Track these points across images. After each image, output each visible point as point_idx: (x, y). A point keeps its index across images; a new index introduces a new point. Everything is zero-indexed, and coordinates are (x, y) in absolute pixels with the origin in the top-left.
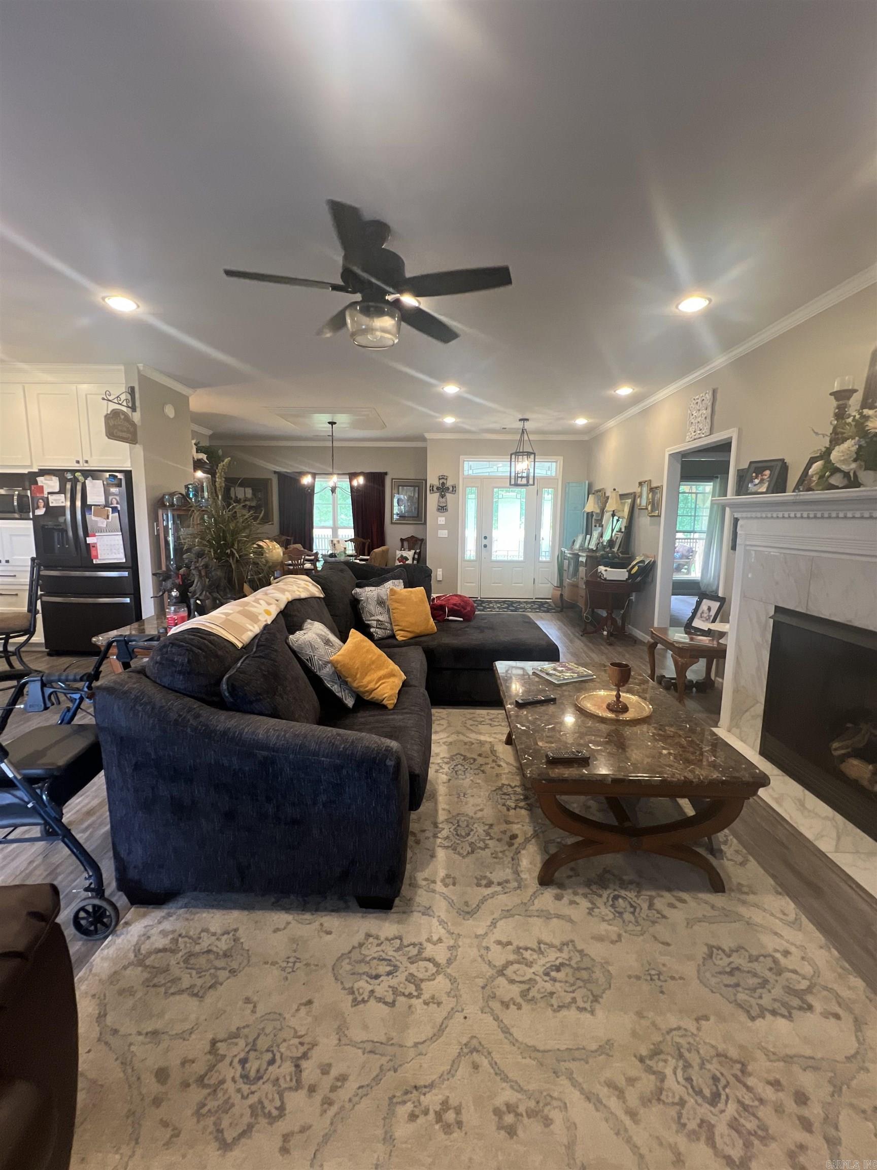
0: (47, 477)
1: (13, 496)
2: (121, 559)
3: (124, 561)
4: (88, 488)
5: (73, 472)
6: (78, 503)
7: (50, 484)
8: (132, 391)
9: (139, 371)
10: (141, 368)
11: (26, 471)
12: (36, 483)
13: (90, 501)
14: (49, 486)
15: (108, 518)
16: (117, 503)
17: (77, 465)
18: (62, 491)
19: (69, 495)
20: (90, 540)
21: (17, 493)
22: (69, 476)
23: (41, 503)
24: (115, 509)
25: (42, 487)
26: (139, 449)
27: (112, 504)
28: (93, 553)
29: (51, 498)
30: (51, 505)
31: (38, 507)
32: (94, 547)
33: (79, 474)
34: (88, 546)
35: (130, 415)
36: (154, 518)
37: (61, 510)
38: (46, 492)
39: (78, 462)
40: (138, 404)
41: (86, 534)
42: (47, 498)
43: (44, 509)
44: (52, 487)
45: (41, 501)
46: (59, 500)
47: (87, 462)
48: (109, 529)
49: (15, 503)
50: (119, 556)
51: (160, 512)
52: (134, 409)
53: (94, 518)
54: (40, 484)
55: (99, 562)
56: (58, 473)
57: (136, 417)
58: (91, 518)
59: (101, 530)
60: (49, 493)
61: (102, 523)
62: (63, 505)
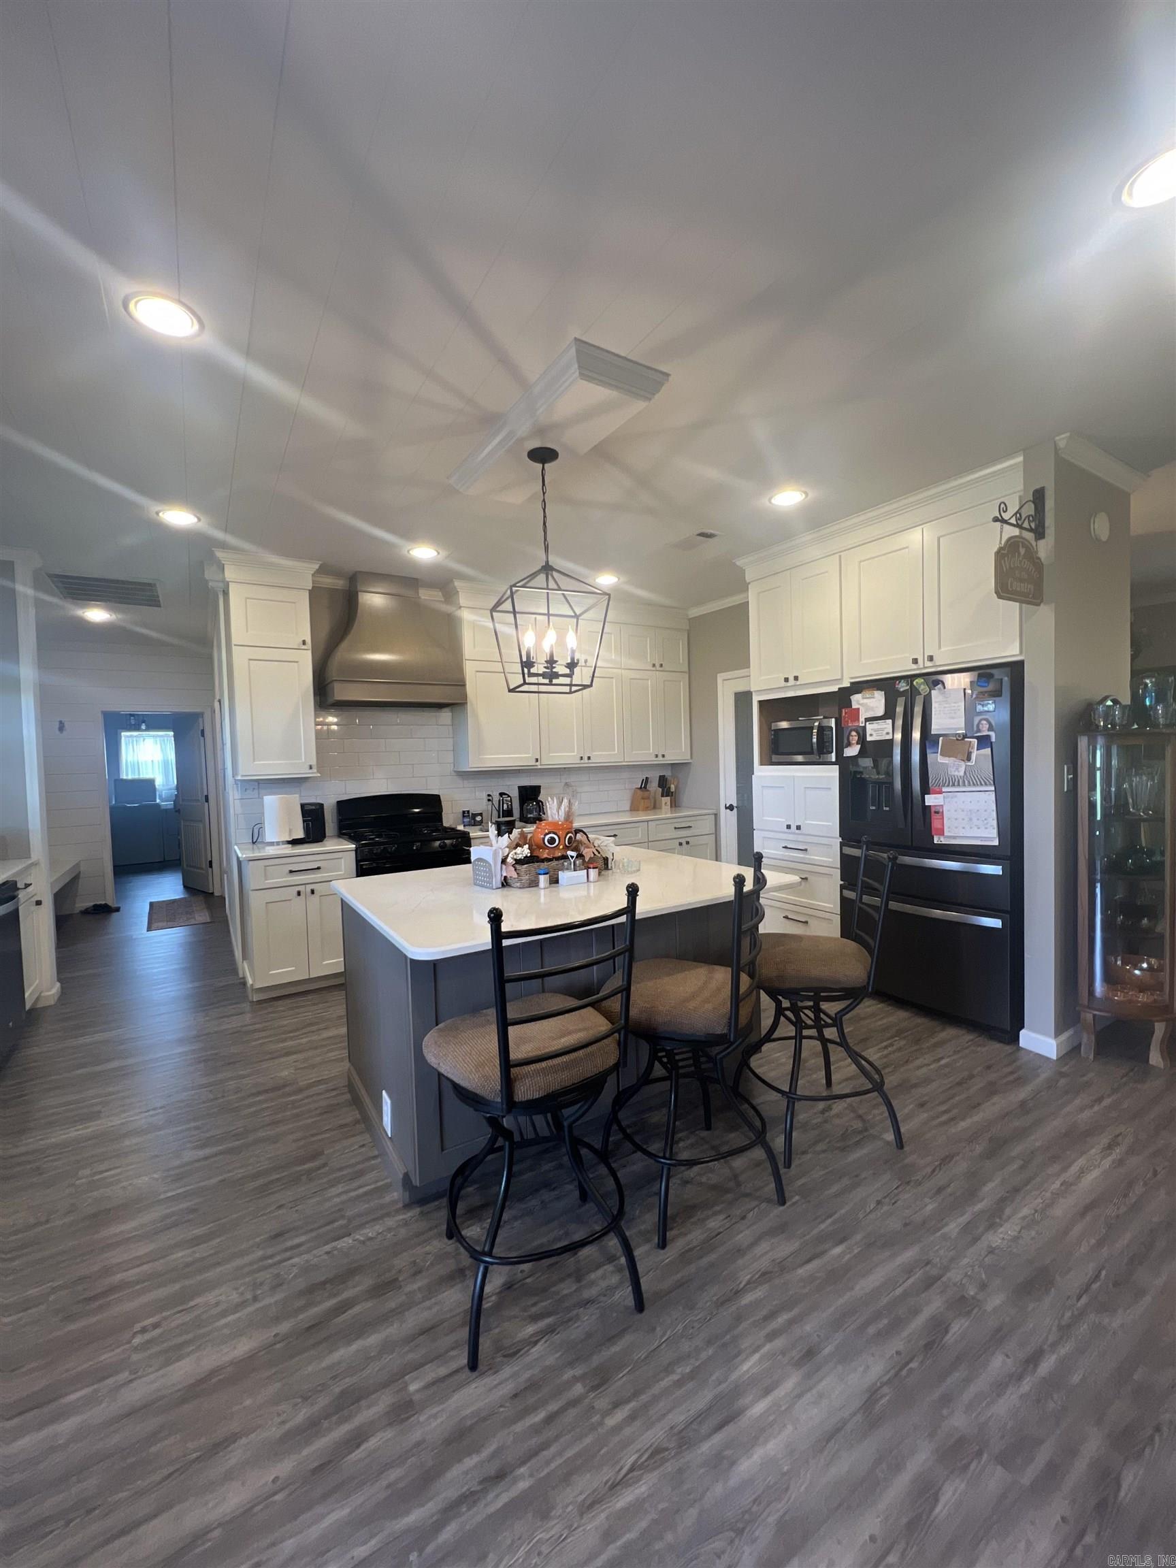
0: (867, 693)
1: (812, 728)
2: (991, 839)
3: (996, 843)
4: (934, 705)
5: (910, 678)
6: (916, 735)
7: (871, 704)
8: (1039, 497)
9: (1056, 450)
10: (1062, 444)
11: (835, 688)
12: (849, 704)
13: (935, 728)
14: (868, 708)
15: (969, 759)
16: (991, 728)
17: (914, 666)
18: (889, 714)
19: (899, 722)
20: (930, 800)
21: (816, 724)
22: (903, 686)
23: (854, 737)
24: (984, 741)
25: (858, 710)
26: (1045, 615)
27: (979, 730)
28: (936, 824)
29: (870, 727)
30: (869, 739)
31: (849, 744)
32: (937, 812)
33: (920, 680)
34: (926, 809)
35: (1034, 544)
36: (1068, 755)
37: (885, 747)
38: (862, 719)
39: (915, 661)
40: (1049, 521)
41: (925, 789)
42: (864, 728)
43: (859, 746)
44: (872, 709)
45: (854, 733)
46: (882, 730)
47: (931, 658)
48: (970, 780)
49: (815, 740)
50: (986, 833)
51: (1083, 742)
52: (1040, 533)
53: (941, 759)
54: (855, 706)
55: (944, 841)
56: (885, 685)
57: (1044, 549)
58: (937, 759)
59: (954, 782)
60: (867, 720)
61: (956, 767)
62: (889, 737)
